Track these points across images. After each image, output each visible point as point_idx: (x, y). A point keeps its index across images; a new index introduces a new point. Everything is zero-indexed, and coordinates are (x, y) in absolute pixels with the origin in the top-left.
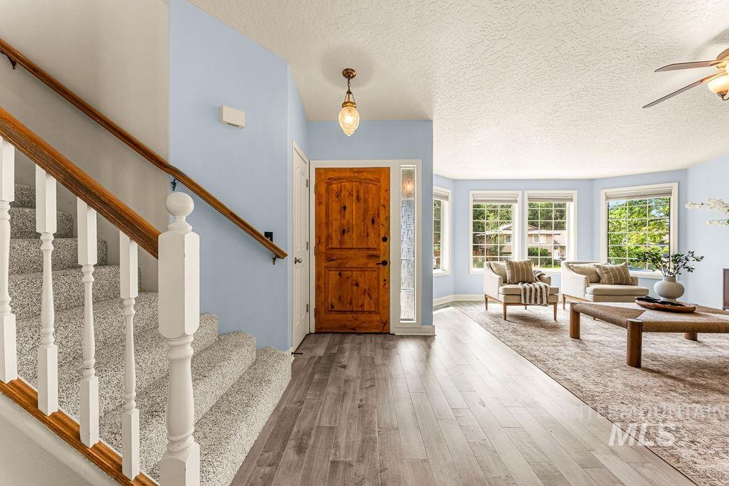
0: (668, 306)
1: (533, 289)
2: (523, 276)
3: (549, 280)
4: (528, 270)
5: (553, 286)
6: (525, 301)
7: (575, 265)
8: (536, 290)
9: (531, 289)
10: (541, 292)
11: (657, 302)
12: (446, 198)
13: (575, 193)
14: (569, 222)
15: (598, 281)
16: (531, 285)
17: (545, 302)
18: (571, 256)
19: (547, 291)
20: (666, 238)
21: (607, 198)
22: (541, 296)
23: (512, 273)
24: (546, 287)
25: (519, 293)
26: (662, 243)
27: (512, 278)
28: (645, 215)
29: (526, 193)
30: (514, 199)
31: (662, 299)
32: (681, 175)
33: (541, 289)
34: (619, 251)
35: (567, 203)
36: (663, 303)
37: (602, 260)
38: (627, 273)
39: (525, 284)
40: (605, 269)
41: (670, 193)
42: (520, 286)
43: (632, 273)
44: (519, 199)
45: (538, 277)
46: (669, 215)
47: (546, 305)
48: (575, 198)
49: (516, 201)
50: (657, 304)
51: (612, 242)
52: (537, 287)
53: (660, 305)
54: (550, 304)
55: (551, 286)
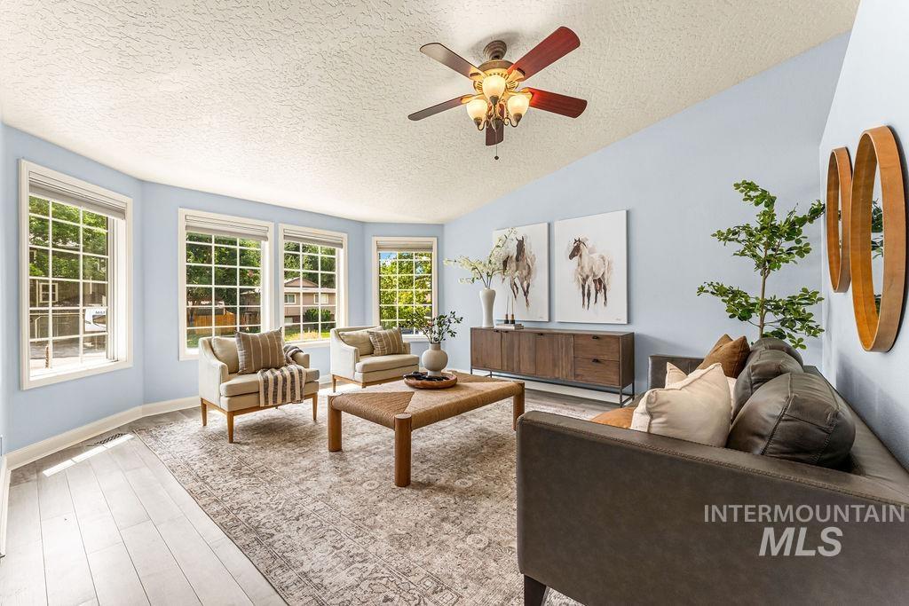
0: (435, 383)
1: (280, 378)
2: (266, 357)
3: (306, 361)
4: (273, 348)
5: (312, 368)
6: (267, 402)
7: (346, 333)
8: (285, 379)
9: (276, 379)
10: (293, 382)
11: (424, 378)
12: (121, 212)
13: (345, 236)
14: (339, 275)
15: (371, 353)
16: (277, 373)
17: (298, 398)
18: (341, 321)
19: (301, 378)
20: (428, 298)
21: (379, 248)
22: (293, 389)
23: (248, 355)
24: (300, 372)
25: (256, 390)
26: (425, 302)
27: (248, 363)
28: (412, 272)
29: (282, 226)
30: (263, 234)
31: (430, 373)
32: (438, 229)
33: (292, 375)
34: (391, 312)
35: (337, 249)
36: (430, 379)
37: (374, 324)
38: (400, 339)
39: (268, 373)
40: (378, 335)
41: (431, 249)
42: (258, 377)
43: (406, 338)
44: (270, 235)
45: (292, 356)
46: (430, 272)
47: (300, 402)
48: (345, 243)
49: (266, 238)
50: (424, 381)
51: (386, 302)
52: (287, 373)
53: (428, 382)
54: (307, 397)
55: (308, 370)
